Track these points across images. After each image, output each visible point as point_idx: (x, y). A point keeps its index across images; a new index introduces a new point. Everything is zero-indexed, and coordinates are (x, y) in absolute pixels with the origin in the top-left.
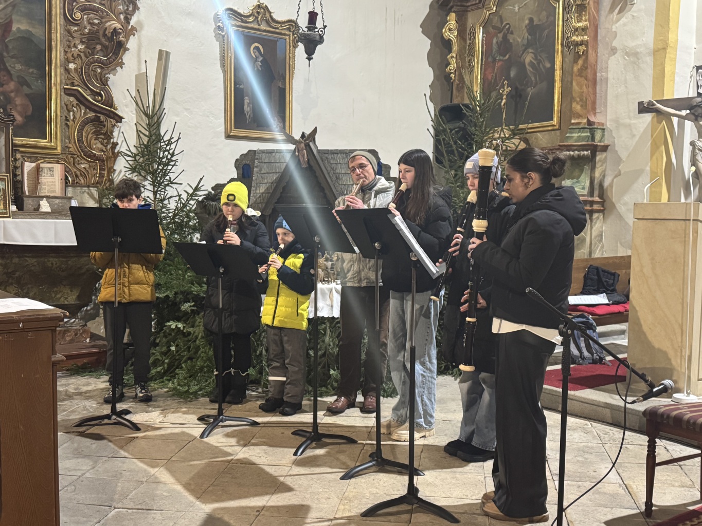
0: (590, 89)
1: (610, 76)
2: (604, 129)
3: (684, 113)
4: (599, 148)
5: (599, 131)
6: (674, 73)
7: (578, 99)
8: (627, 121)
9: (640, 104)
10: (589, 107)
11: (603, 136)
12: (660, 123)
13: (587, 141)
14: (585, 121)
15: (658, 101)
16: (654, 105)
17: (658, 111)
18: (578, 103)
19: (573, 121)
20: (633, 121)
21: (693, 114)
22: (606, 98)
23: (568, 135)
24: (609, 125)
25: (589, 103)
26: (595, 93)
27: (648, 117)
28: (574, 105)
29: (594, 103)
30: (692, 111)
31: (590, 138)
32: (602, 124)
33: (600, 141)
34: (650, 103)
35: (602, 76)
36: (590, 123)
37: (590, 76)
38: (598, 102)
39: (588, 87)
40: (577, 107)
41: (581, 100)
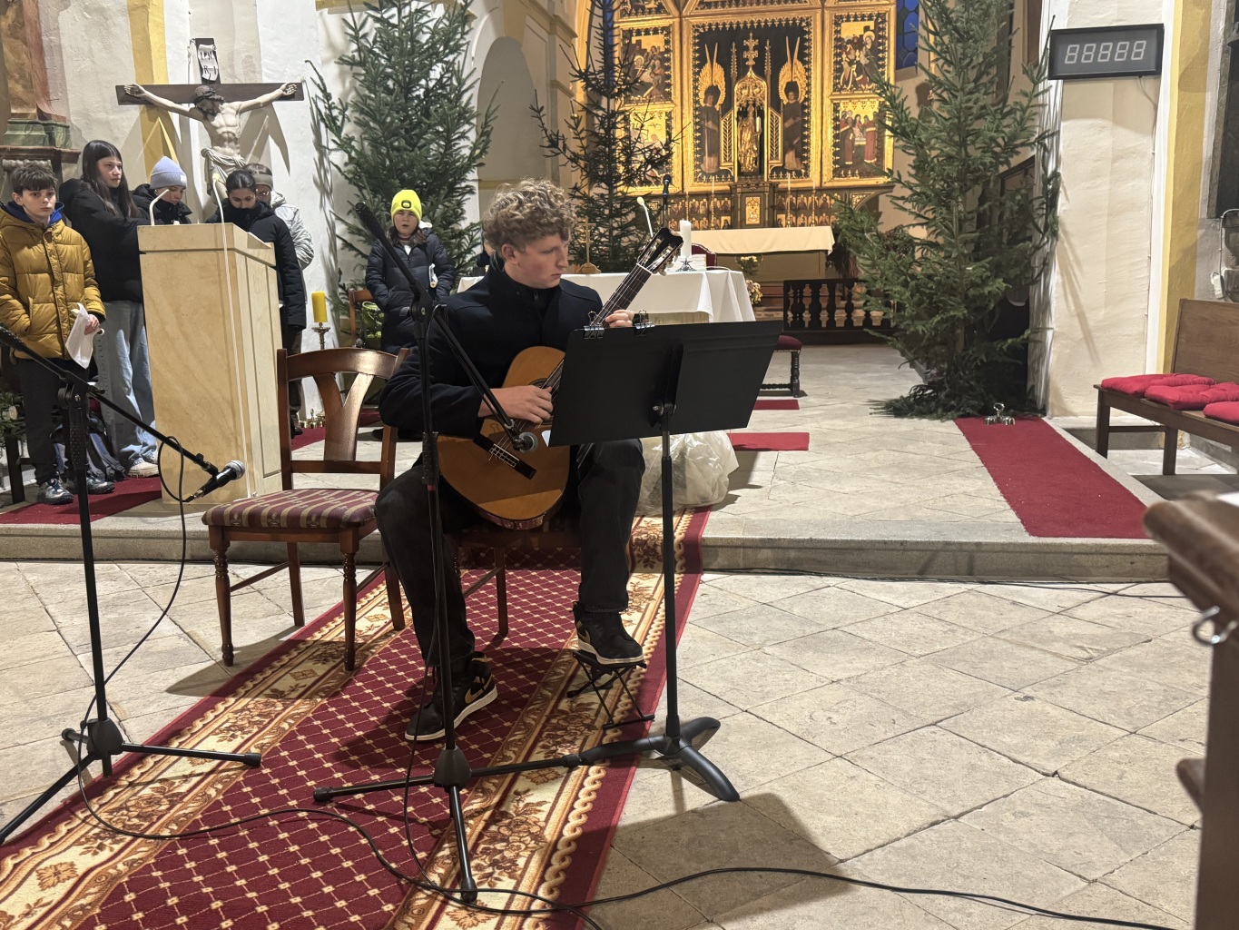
0: (35, 61)
1: (64, 42)
2: (67, 127)
3: (186, 107)
4: (64, 157)
5: (60, 130)
6: (163, 47)
7: (17, 76)
8: (102, 116)
9: (119, 89)
10: (38, 89)
11: (67, 138)
12: (155, 120)
13: (43, 144)
14: (35, 111)
15: (147, 87)
16: (140, 92)
17: (148, 103)
18: (17, 82)
19: (13, 111)
20: (111, 117)
21: (200, 109)
22: (63, 78)
23: (8, 133)
24: (74, 120)
25: (36, 82)
26: (44, 69)
27: (134, 111)
28: (11, 84)
29: (45, 84)
30: (199, 105)
31: (47, 139)
32: (64, 119)
33: (64, 146)
34: (134, 89)
35: (51, 41)
36: (42, 115)
37: (31, 39)
38: (50, 81)
39: (30, 57)
40: (17, 88)
41: (23, 77)
